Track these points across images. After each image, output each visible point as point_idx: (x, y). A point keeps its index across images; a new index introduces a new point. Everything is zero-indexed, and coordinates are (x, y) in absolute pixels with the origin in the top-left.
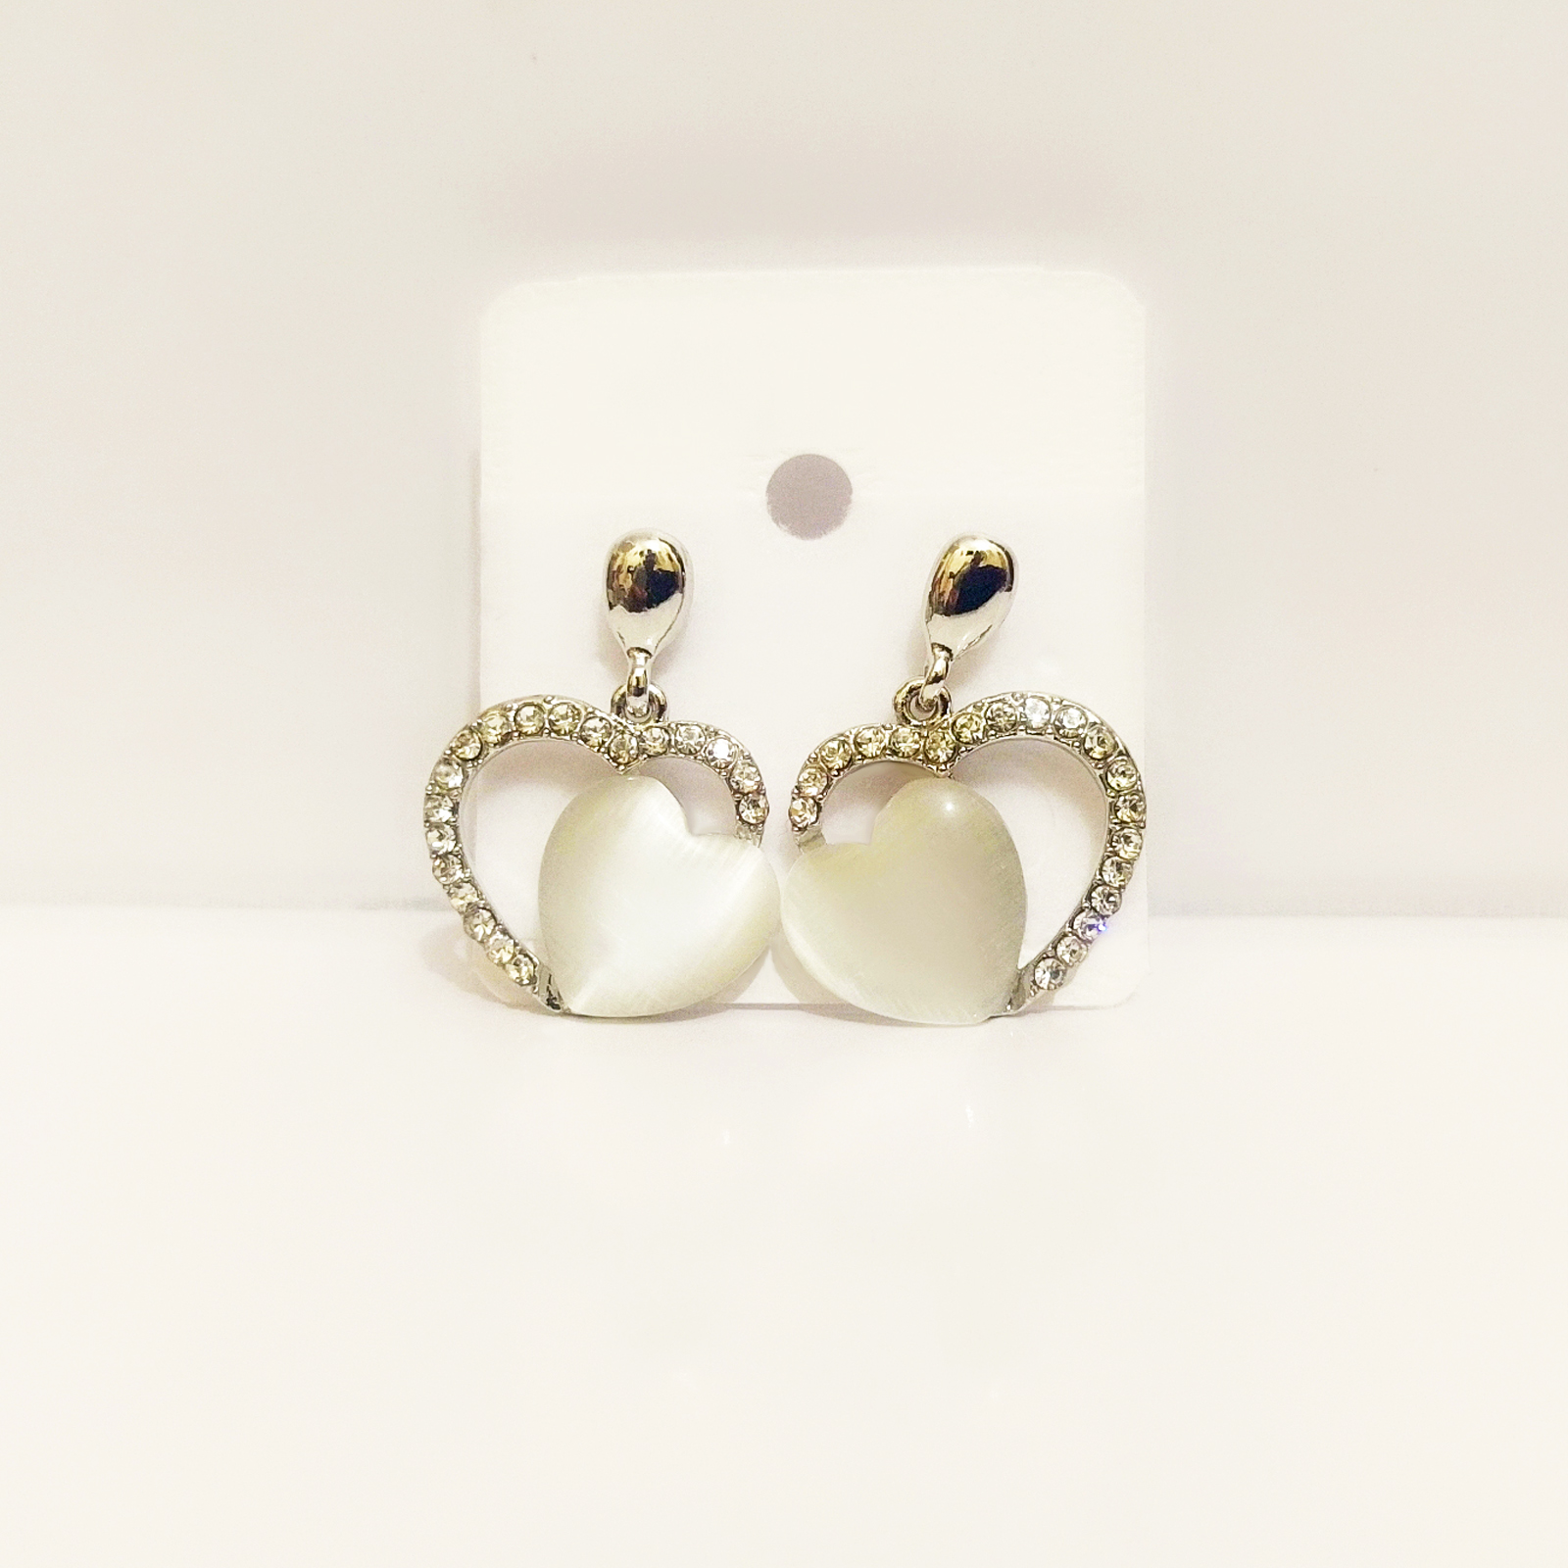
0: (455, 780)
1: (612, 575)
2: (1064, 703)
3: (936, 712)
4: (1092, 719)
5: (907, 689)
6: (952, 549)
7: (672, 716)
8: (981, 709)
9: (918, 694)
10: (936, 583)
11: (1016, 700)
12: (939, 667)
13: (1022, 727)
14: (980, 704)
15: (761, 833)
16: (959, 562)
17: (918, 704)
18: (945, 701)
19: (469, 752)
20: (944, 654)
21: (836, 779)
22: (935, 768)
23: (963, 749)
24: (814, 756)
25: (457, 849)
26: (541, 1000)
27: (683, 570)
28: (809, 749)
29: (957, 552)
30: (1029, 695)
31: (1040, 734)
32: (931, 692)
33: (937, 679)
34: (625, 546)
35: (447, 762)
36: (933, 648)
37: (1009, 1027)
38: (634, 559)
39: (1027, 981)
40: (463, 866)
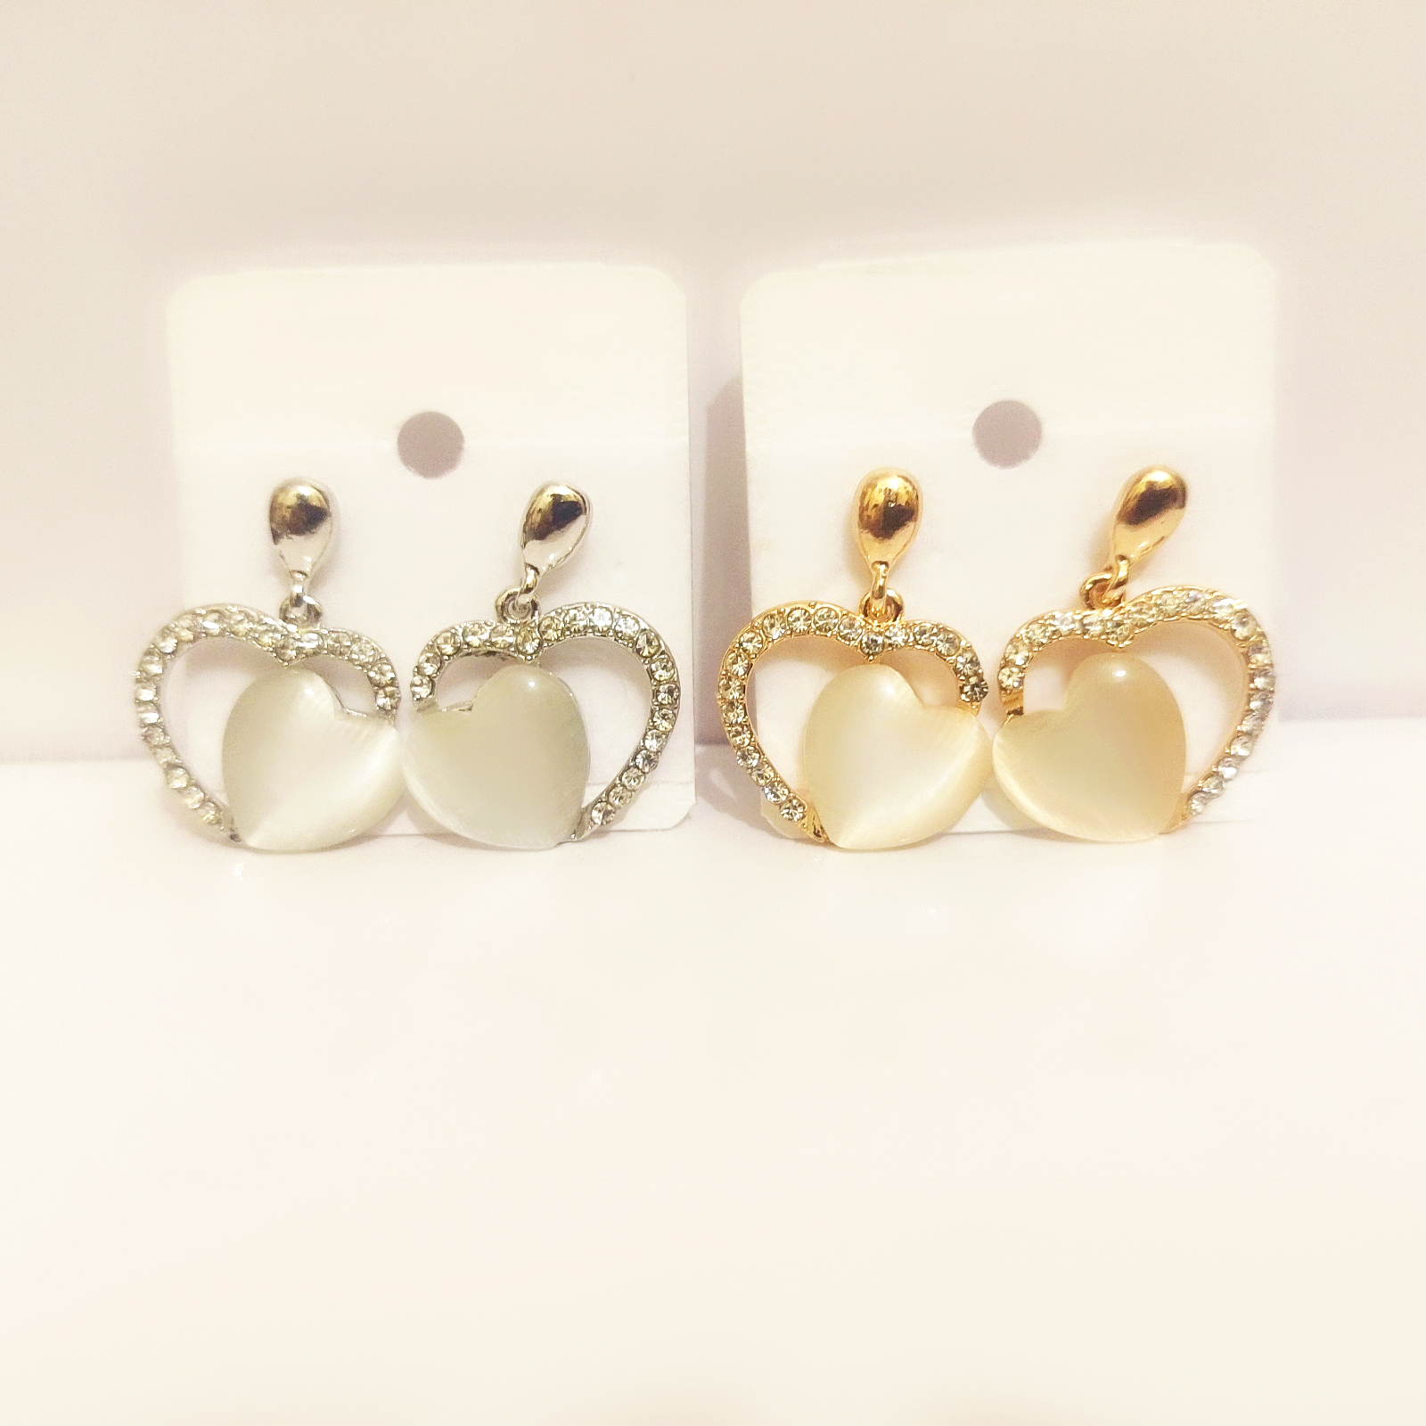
0: (155, 669)
1: (274, 511)
2: (624, 613)
3: (528, 613)
4: (643, 626)
5: (506, 595)
6: (541, 492)
8: (561, 614)
9: (514, 599)
10: (529, 515)
11: (588, 609)
12: (530, 580)
13: (590, 630)
14: (560, 611)
16: (545, 501)
17: (514, 607)
18: (535, 606)
19: (169, 645)
20: (532, 572)
21: (447, 662)
22: (523, 657)
23: (546, 645)
24: (431, 643)
25: (159, 721)
26: (226, 834)
28: (426, 639)
29: (545, 494)
30: (598, 605)
31: (605, 636)
32: (525, 599)
33: (528, 590)
35: (149, 653)
36: (524, 567)
38: (290, 501)
39: (586, 818)
40: (165, 733)
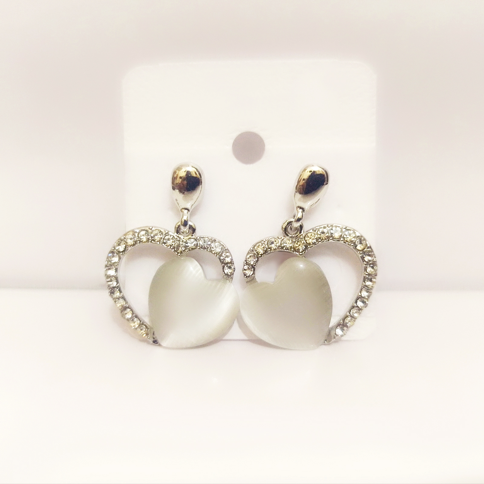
0: (115, 259)
1: (174, 179)
2: (347, 228)
3: (298, 231)
4: (358, 234)
5: (286, 223)
6: (305, 170)
7: (198, 234)
8: (315, 231)
9: (292, 224)
10: (299, 182)
11: (329, 227)
12: (299, 215)
13: (331, 238)
14: (315, 229)
15: (232, 278)
16: (306, 175)
17: (291, 229)
18: (301, 227)
19: (121, 248)
20: (301, 210)
21: (261, 258)
22: (298, 254)
23: (309, 247)
24: (252, 249)
25: (117, 285)
26: (151, 341)
27: (201, 177)
28: (249, 247)
29: (306, 171)
30: (334, 225)
31: (339, 241)
32: (296, 225)
33: (299, 220)
34: (179, 169)
35: (112, 252)
36: (297, 208)
37: (325, 349)
38: (182, 174)
39: (333, 333)
40: (120, 292)
